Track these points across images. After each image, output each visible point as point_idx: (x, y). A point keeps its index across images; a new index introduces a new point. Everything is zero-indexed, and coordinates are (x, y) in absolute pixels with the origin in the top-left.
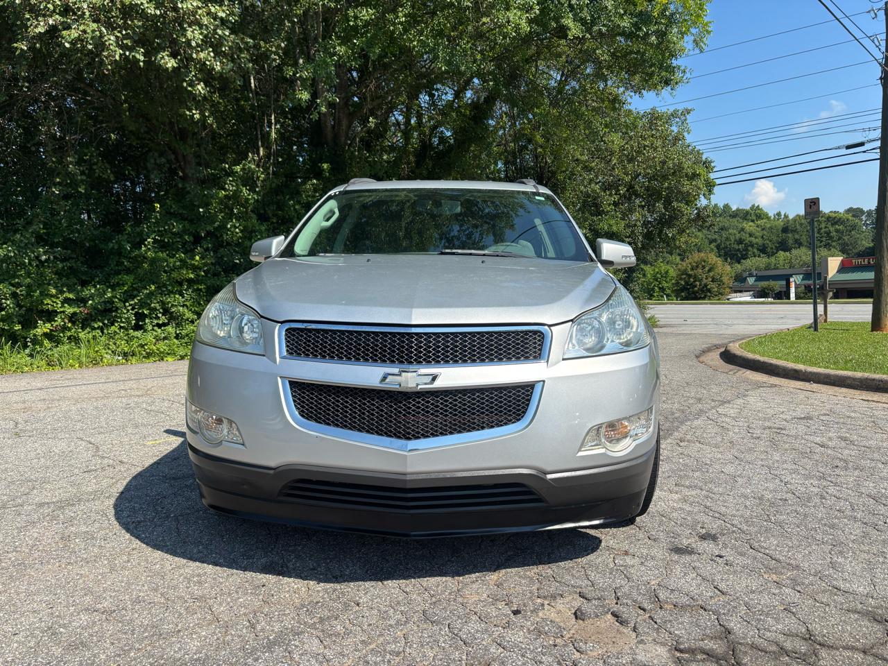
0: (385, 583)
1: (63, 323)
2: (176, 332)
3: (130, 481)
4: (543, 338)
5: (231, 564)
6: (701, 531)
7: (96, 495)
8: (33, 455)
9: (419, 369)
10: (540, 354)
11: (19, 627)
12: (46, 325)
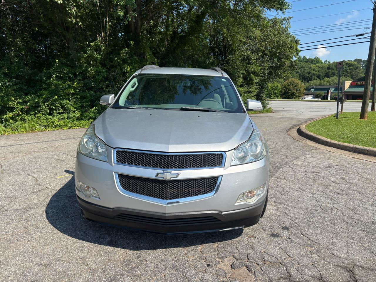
0: (157, 250)
1: (18, 113)
2: (67, 116)
3: (51, 198)
4: (222, 157)
5: (95, 241)
6: (283, 225)
7: (38, 205)
8: (10, 183)
9: (171, 171)
10: (221, 164)
11: (10, 273)
12: (10, 113)
